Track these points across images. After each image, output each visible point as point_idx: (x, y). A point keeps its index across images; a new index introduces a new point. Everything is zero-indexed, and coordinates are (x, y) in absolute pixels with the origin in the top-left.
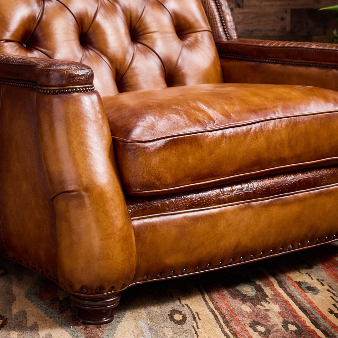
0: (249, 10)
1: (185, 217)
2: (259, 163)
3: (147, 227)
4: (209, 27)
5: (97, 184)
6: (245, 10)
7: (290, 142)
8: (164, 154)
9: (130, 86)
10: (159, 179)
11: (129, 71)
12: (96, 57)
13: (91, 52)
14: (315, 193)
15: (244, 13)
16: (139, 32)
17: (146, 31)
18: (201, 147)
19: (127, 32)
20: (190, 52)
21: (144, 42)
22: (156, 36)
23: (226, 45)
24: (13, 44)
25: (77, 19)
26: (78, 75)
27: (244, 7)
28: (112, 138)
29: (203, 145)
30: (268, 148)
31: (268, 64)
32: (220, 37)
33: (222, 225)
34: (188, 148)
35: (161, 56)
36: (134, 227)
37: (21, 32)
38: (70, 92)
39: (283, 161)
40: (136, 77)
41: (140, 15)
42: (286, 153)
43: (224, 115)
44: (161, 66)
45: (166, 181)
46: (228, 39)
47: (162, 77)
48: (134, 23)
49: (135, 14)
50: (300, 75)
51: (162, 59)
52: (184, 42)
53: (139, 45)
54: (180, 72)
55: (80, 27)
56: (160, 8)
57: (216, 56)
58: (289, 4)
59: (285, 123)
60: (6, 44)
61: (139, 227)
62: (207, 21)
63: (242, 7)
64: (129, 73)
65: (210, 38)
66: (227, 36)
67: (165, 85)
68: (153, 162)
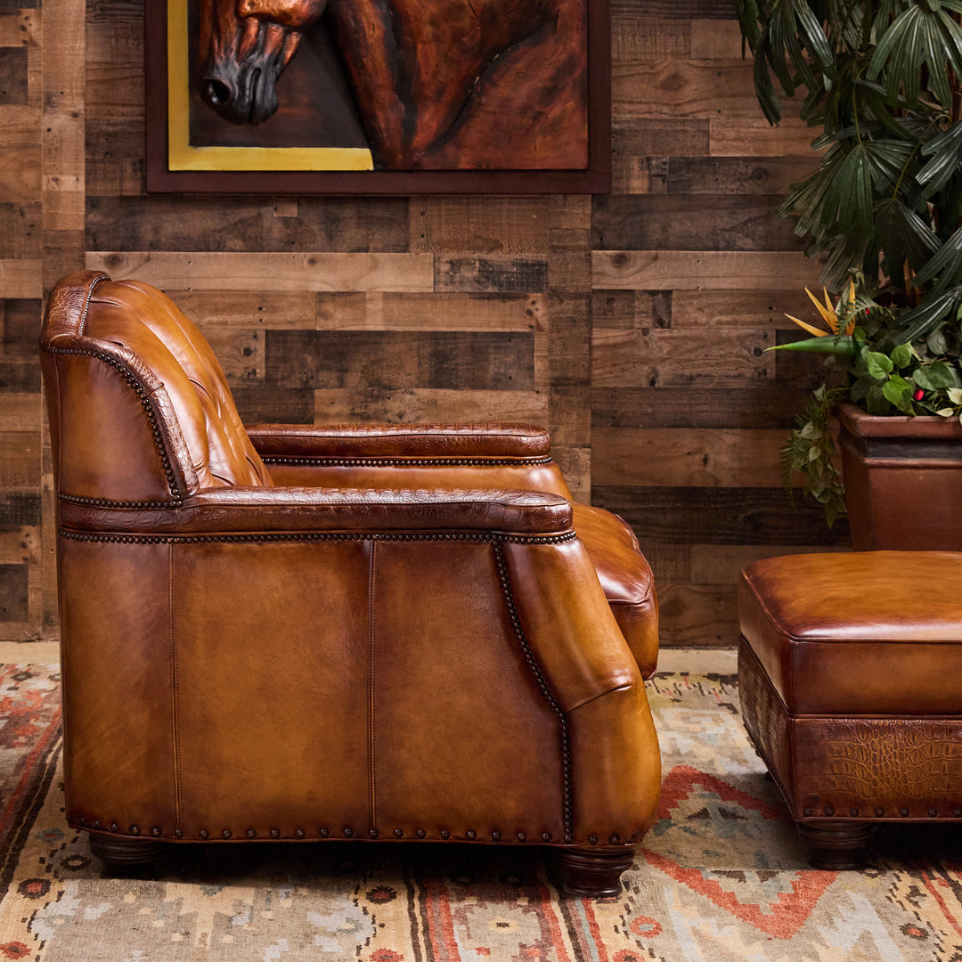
0: (683, 333)
6: (675, 333)
15: (672, 338)
27: (673, 326)
58: (771, 320)
63: (669, 327)
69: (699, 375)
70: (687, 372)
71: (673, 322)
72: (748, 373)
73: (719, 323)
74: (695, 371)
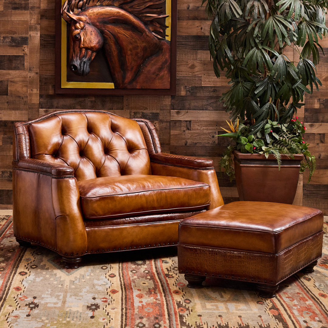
0: (194, 131)
1: (108, 228)
2: (142, 208)
3: (92, 231)
4: (146, 147)
5: (72, 213)
6: (192, 132)
7: (157, 200)
8: (99, 203)
9: (103, 175)
10: (97, 213)
11: (102, 168)
12: (87, 162)
13: (85, 159)
14: (171, 223)
16: (109, 150)
17: (112, 150)
18: (115, 201)
19: (103, 150)
20: (134, 159)
21: (111, 154)
22: (118, 151)
23: (154, 155)
24: (48, 155)
25: (78, 144)
26: (67, 171)
28: (80, 196)
29: (116, 200)
30: (147, 203)
31: (169, 166)
32: (152, 151)
33: (125, 233)
34: (109, 201)
35: (118, 161)
36: (87, 231)
37: (52, 150)
38: (63, 178)
39: (154, 208)
40: (105, 171)
41: (109, 142)
42: (156, 205)
43: (127, 188)
44: (118, 166)
45: (100, 213)
46: (156, 153)
47: (119, 171)
48: (106, 146)
49: (107, 141)
50: (180, 172)
51: (119, 162)
52: (132, 155)
53: (109, 156)
54: (128, 169)
55: (80, 148)
56: (120, 138)
57: (148, 161)
58: (217, 129)
59: (155, 193)
60: (46, 155)
61: (89, 231)
62: (145, 144)
64: (102, 169)
65: (146, 153)
66: (155, 151)
67: (119, 175)
68: (94, 206)
69: (198, 143)
70: (195, 142)
71: (191, 129)
72: (211, 142)
73: (203, 129)
74: (197, 142)
